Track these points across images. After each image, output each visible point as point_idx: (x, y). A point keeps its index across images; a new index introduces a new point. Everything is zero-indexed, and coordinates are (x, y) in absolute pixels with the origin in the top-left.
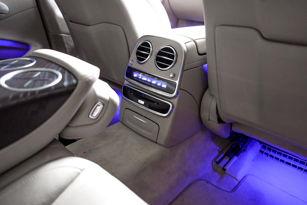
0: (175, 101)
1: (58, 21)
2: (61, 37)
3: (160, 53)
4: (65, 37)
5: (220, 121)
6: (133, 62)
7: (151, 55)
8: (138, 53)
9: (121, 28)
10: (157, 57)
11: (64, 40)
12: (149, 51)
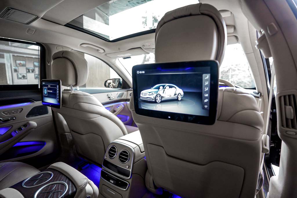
0: (130, 181)
1: (64, 126)
2: (65, 135)
3: (121, 154)
4: (68, 135)
5: (155, 187)
6: (107, 157)
7: (117, 154)
8: (109, 153)
9: (101, 137)
10: (120, 156)
11: (67, 136)
12: (115, 152)
